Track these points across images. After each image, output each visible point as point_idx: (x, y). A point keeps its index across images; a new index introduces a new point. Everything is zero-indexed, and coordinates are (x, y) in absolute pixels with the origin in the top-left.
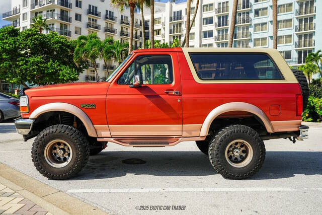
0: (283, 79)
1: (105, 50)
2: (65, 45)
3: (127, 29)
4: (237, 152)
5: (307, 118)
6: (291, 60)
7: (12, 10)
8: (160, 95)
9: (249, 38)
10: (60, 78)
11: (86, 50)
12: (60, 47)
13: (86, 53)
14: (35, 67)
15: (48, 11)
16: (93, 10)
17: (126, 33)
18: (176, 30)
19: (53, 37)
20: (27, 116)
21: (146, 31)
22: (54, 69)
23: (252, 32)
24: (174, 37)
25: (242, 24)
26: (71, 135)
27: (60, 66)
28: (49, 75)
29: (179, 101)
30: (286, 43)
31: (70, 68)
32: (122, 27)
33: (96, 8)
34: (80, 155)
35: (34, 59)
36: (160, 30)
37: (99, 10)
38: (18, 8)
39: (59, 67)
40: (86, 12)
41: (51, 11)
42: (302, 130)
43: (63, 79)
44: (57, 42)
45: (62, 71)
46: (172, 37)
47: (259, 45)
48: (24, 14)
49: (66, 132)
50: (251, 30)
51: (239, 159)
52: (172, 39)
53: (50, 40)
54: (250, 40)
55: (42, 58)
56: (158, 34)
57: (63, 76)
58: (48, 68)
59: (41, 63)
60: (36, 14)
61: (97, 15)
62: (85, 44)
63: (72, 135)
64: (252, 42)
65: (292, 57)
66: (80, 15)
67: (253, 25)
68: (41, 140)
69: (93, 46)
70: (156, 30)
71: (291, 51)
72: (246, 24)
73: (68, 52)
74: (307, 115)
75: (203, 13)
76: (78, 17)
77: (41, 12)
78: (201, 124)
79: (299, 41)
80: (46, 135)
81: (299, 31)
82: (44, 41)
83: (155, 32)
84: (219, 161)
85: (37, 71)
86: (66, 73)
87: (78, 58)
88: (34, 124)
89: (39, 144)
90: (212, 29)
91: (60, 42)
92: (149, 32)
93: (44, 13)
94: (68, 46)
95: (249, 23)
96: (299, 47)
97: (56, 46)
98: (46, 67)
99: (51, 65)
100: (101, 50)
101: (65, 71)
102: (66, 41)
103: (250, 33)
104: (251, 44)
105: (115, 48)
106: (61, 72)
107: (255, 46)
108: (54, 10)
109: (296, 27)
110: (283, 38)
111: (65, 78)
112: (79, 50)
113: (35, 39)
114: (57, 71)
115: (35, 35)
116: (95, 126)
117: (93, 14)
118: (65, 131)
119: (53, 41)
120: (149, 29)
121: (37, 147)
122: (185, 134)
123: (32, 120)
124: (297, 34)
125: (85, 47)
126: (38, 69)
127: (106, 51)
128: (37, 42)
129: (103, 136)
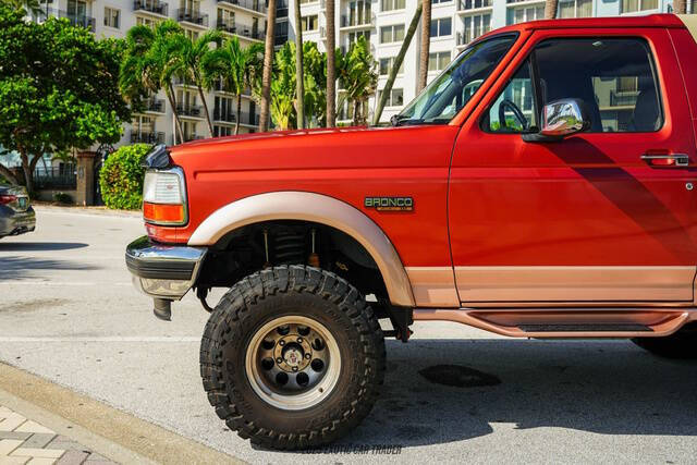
1: (203, 61)
2: (91, 51)
3: (232, 14)
10: (78, 134)
11: (152, 62)
12: (78, 55)
14: (15, 106)
17: (229, 26)
18: (357, 19)
19: (58, 30)
20: (180, 237)
21: (279, 20)
22: (64, 111)
24: (352, 36)
26: (337, 302)
27: (77, 104)
28: (52, 126)
31: (102, 110)
32: (220, 10)
34: (368, 366)
35: (12, 87)
36: (316, 16)
39: (75, 108)
43: (87, 138)
44: (70, 44)
45: (83, 117)
46: (347, 35)
49: (322, 292)
52: (348, 40)
53: (50, 40)
55: (33, 84)
56: (311, 28)
57: (87, 128)
58: (49, 110)
59: (31, 96)
63: (341, 300)
68: (235, 320)
69: (170, 51)
70: (305, 18)
73: (95, 68)
80: (254, 302)
82: (37, 42)
83: (304, 23)
85: (21, 115)
86: (94, 122)
87: (131, 82)
88: (206, 263)
89: (229, 331)
90: (448, 16)
91: (78, 44)
92: (287, 23)
94: (98, 54)
97: (68, 53)
98: (44, 108)
99: (56, 103)
100: (192, 63)
101: (91, 117)
102: (90, 40)
106: (80, 120)
111: (91, 136)
112: (132, 63)
113: (15, 35)
114: (70, 117)
115: (13, 25)
116: (410, 269)
118: (317, 288)
119: (58, 39)
120: (286, 14)
121: (224, 343)
123: (199, 251)
125: (149, 55)
126: (21, 112)
128: (18, 43)
129: (434, 302)
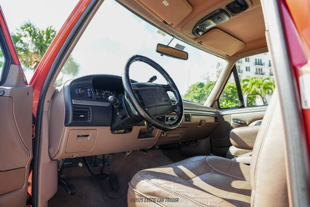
1: (262, 86)
12: (232, 90)
13: (248, 91)
16: (259, 62)
33: (261, 60)
37: (263, 62)
61: (262, 65)
62: (247, 85)
66: (249, 68)
76: (247, 69)
105: (271, 84)
117: (259, 64)
125: (248, 87)
127: (264, 88)
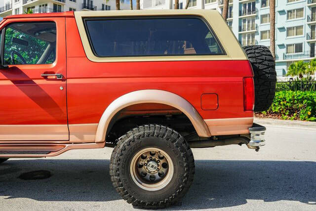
0: (224, 54)
4: (152, 166)
5: (309, 117)
6: (303, 53)
7: (5, 5)
8: (34, 81)
9: (255, 30)
15: (40, 6)
16: (88, 4)
23: (259, 24)
25: (247, 16)
29: (61, 88)
30: (296, 35)
38: (10, 3)
40: (81, 6)
41: (43, 5)
42: (253, 133)
47: (266, 38)
48: (16, 10)
50: (257, 22)
51: (158, 177)
54: (256, 33)
60: (28, 9)
64: (258, 34)
65: (303, 50)
67: (259, 16)
71: (302, 44)
72: (252, 15)
74: (309, 113)
75: (205, 5)
77: (34, 7)
78: (97, 124)
79: (312, 33)
81: (312, 21)
84: (120, 181)
93: (37, 8)
95: (255, 14)
96: (311, 39)
103: (257, 25)
104: (257, 38)
107: (262, 38)
108: (46, 5)
109: (308, 16)
110: (294, 29)
122: (73, 138)
124: (309, 25)
